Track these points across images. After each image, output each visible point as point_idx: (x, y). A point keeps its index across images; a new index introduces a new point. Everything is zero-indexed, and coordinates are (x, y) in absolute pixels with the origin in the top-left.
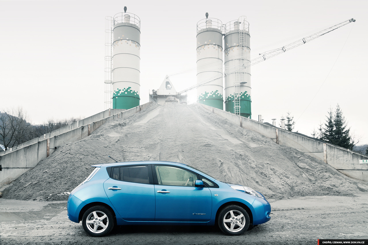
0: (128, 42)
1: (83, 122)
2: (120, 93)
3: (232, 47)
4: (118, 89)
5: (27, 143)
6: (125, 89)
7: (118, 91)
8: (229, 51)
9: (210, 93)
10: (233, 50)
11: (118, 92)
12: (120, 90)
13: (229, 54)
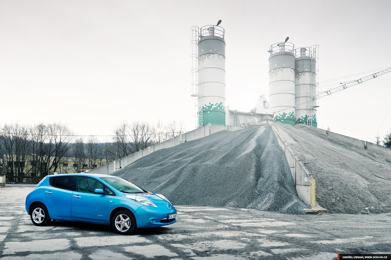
0: (219, 56)
1: (186, 135)
2: (213, 108)
3: (304, 73)
4: (210, 103)
5: (131, 155)
6: (217, 104)
7: (210, 105)
8: (300, 75)
9: (288, 114)
10: (305, 75)
11: (211, 107)
12: (213, 105)
13: (300, 78)
